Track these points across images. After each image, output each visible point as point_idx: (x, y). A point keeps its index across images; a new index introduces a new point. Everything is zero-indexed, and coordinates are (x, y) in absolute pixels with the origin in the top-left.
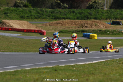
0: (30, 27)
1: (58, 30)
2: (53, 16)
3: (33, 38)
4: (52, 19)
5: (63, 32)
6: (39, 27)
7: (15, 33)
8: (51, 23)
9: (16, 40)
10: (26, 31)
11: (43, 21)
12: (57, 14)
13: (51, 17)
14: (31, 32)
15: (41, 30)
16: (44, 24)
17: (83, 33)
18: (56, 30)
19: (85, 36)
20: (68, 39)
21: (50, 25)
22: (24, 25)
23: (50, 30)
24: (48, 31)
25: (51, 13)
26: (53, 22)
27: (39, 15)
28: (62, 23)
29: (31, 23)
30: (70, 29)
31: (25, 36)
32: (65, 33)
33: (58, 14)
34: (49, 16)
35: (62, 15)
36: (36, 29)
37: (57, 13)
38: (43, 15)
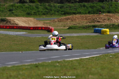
0: (37, 24)
1: (68, 26)
2: (62, 11)
3: (39, 35)
4: (61, 14)
5: (73, 29)
6: (47, 23)
7: (20, 32)
8: (60, 18)
9: (20, 39)
10: (32, 28)
11: (51, 17)
12: (66, 9)
13: (60, 12)
14: (38, 30)
15: (49, 27)
16: (53, 20)
17: (95, 28)
18: (65, 26)
19: (96, 31)
20: (78, 35)
21: (58, 21)
22: (30, 22)
23: (59, 26)
24: (56, 28)
25: (60, 8)
26: (62, 18)
27: (47, 11)
28: (71, 19)
29: (37, 20)
30: (81, 25)
31: (31, 34)
32: (75, 29)
33: (68, 9)
34: (58, 12)
35: (71, 10)
36: (43, 26)
37: (67, 7)
38: (51, 10)
